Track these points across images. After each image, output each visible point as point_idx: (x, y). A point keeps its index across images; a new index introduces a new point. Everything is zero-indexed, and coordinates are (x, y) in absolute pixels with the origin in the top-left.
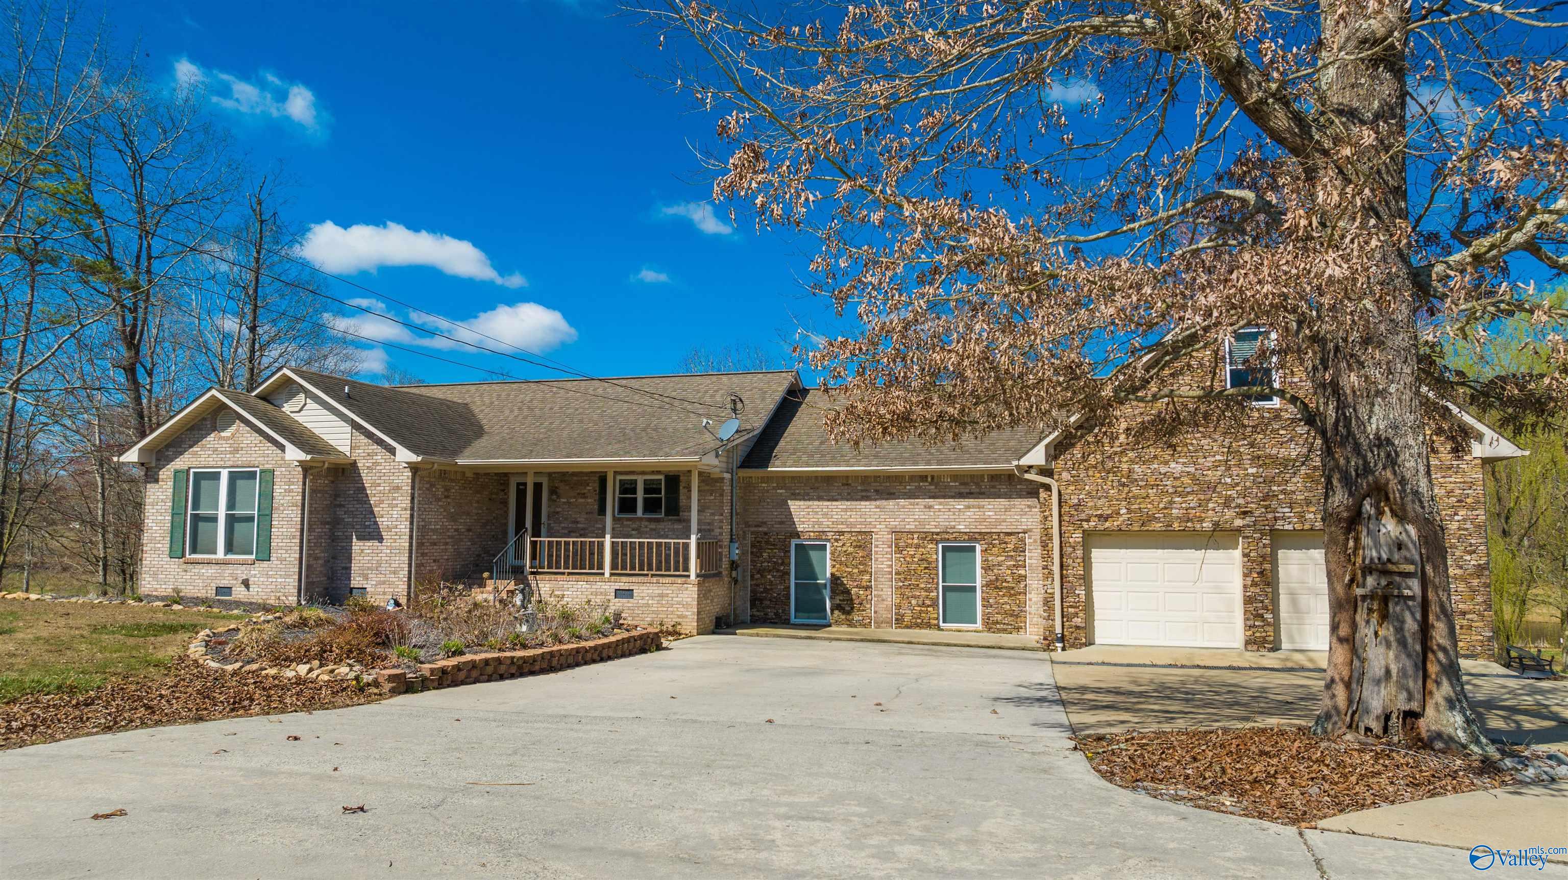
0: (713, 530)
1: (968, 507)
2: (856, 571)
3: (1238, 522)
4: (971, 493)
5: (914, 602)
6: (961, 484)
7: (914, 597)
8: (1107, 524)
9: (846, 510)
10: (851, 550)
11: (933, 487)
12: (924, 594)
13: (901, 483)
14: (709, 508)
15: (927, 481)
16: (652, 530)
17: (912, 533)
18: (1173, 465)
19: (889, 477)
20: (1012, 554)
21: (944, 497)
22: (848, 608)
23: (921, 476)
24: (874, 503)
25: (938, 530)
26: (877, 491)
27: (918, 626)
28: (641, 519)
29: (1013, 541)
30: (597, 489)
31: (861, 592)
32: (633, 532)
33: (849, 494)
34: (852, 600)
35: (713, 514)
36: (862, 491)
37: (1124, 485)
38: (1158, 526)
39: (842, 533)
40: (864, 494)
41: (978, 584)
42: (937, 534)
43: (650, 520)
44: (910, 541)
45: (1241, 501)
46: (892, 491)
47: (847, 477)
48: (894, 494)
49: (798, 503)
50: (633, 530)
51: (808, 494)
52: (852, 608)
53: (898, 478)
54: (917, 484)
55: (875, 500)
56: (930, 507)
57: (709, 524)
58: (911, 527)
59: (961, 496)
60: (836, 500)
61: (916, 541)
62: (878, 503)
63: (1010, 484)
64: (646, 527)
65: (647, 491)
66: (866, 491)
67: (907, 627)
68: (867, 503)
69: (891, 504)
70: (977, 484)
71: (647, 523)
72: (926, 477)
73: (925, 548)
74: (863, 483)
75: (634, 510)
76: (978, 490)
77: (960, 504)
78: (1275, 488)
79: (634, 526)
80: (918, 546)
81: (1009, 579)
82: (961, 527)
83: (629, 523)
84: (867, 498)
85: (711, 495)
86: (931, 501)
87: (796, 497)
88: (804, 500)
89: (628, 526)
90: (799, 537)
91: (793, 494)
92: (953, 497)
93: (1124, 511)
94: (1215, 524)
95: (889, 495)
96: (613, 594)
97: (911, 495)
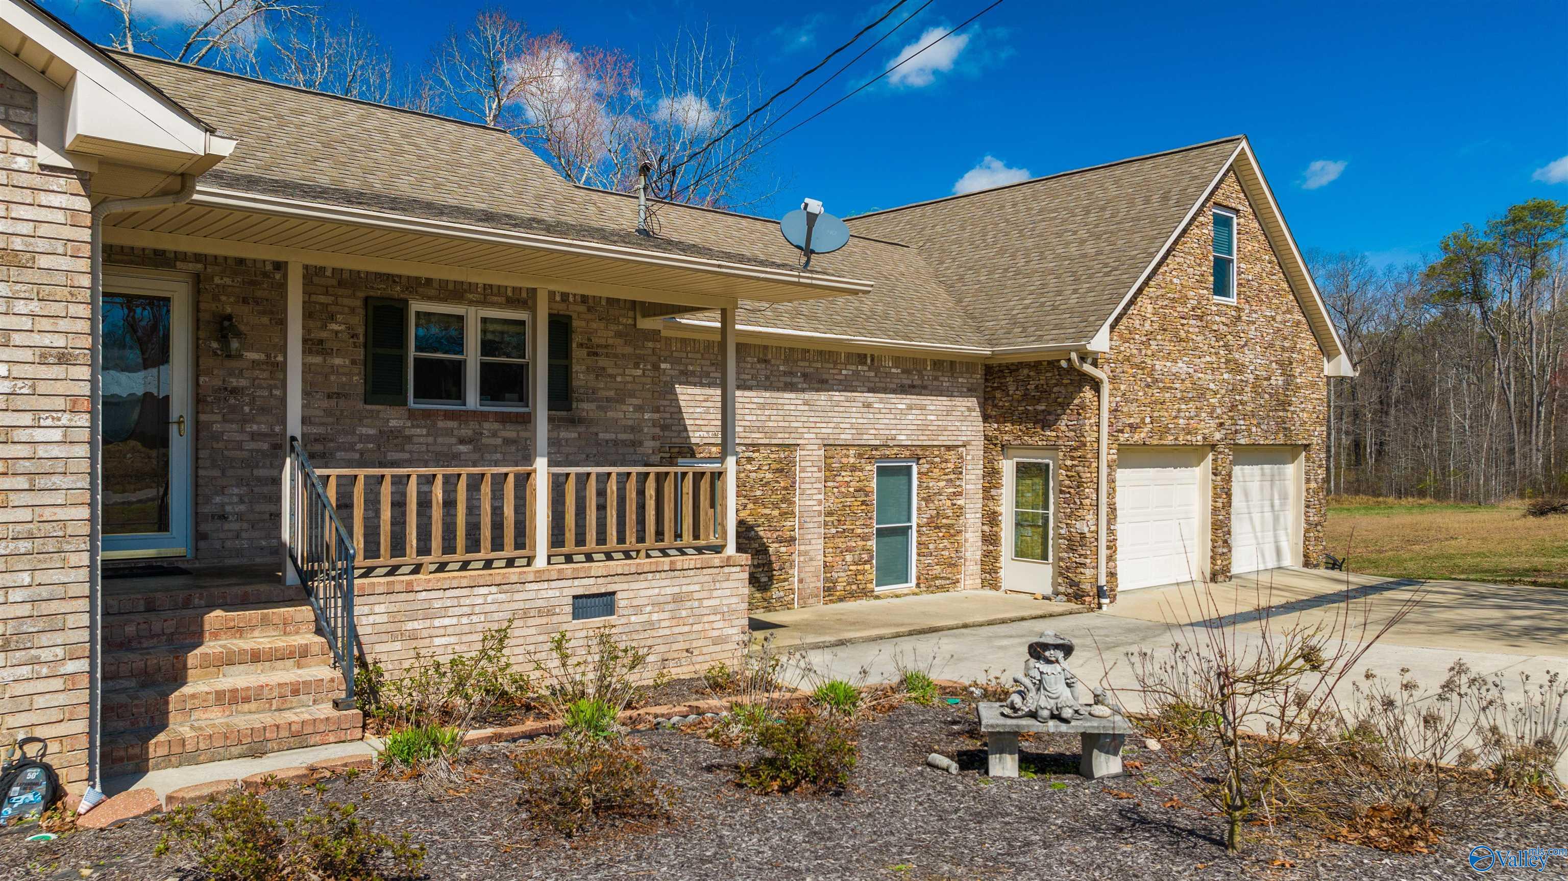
0: (641, 443)
1: (910, 407)
2: (776, 513)
3: (1218, 436)
4: (913, 387)
5: (849, 558)
6: (903, 372)
7: (849, 550)
8: (1136, 437)
9: (762, 406)
10: (769, 476)
11: (872, 374)
12: (861, 543)
13: (835, 363)
14: (633, 395)
15: (865, 363)
16: (507, 441)
17: (847, 446)
18: (1180, 364)
19: (821, 353)
20: (952, 476)
21: (885, 390)
22: (767, 582)
23: (859, 355)
24: (801, 396)
25: (878, 442)
26: (805, 375)
27: (852, 595)
28: (481, 416)
29: (952, 456)
30: (361, 331)
31: (783, 549)
32: (462, 448)
33: (767, 378)
34: (770, 563)
35: (639, 409)
36: (785, 373)
37: (1148, 386)
39: (757, 446)
40: (788, 379)
41: (914, 524)
42: (876, 447)
43: (504, 419)
44: (844, 460)
45: (1218, 411)
46: (825, 377)
47: (766, 347)
48: (827, 381)
49: (691, 390)
50: (462, 441)
51: (707, 375)
52: (771, 578)
53: (832, 353)
54: (854, 367)
55: (803, 390)
56: (868, 406)
57: (632, 429)
58: (846, 437)
59: (903, 390)
60: (750, 388)
61: (852, 460)
62: (807, 396)
63: (952, 376)
64: (494, 435)
65: (487, 347)
66: (791, 374)
67: (841, 600)
68: (793, 395)
69: (822, 398)
70: (920, 373)
71: (496, 426)
72: (865, 355)
73: (862, 470)
74: (786, 361)
75: (459, 395)
76: (919, 382)
77: (901, 402)
79: (466, 432)
80: (854, 468)
81: (949, 512)
82: (903, 439)
83: (451, 424)
84: (790, 387)
85: (637, 366)
86: (870, 397)
87: (688, 378)
88: (702, 385)
89: (449, 432)
90: (693, 455)
91: (684, 373)
92: (894, 391)
93: (1148, 420)
94: (1205, 438)
95: (821, 384)
96: (569, 609)
97: (847, 386)
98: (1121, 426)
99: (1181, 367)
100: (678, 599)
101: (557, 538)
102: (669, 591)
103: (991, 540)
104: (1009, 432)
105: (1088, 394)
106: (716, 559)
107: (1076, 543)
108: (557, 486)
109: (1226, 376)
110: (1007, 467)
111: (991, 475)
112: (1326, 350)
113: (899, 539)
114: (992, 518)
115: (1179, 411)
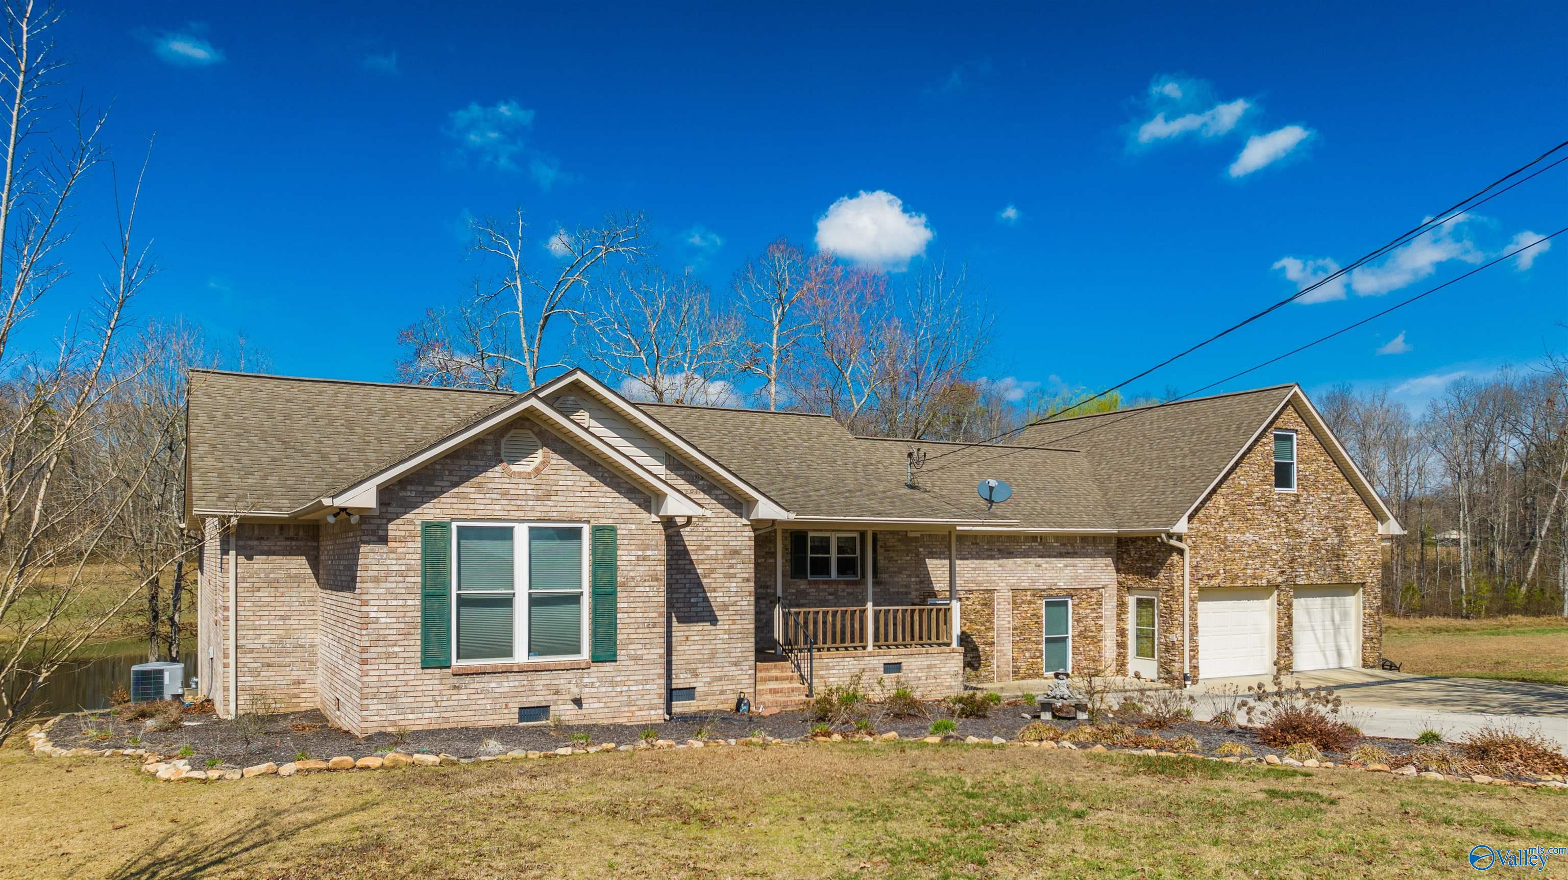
0: (910, 593)
1: (1066, 566)
2: (983, 628)
3: (1280, 579)
4: (1068, 553)
5: (1027, 654)
6: (1061, 545)
7: (1027, 650)
8: (1213, 582)
9: (974, 569)
10: (979, 607)
11: (1041, 547)
12: (1035, 646)
13: (1018, 542)
14: (906, 570)
15: (1036, 541)
16: (849, 594)
17: (1026, 590)
18: (1247, 535)
19: (1009, 538)
20: (1095, 607)
21: (1049, 557)
22: (976, 665)
23: (1033, 537)
24: (997, 561)
25: (1045, 587)
26: (999, 550)
27: (1030, 676)
28: (838, 582)
29: (1095, 594)
30: (789, 547)
31: (987, 649)
32: (830, 597)
33: (977, 553)
34: (979, 656)
35: (909, 576)
36: (988, 550)
37: (1222, 550)
38: (1239, 583)
39: (971, 591)
40: (989, 553)
41: (1070, 635)
42: (1044, 590)
43: (848, 583)
44: (1024, 598)
45: (1280, 563)
46: (1012, 550)
47: (976, 536)
48: (1012, 553)
49: (935, 561)
50: (830, 594)
51: (943, 553)
52: (980, 664)
53: (1013, 538)
54: (1029, 544)
55: (998, 558)
56: (1039, 566)
57: (906, 586)
58: (1025, 585)
59: (1061, 555)
60: (967, 559)
61: (1029, 598)
62: (1001, 561)
63: (1094, 546)
64: (844, 591)
65: (840, 550)
66: (991, 550)
67: (1023, 678)
68: (992, 562)
69: (1009, 562)
70: (1072, 545)
71: (844, 586)
72: (1036, 537)
73: (1035, 604)
74: (988, 543)
75: (828, 573)
76: (1072, 551)
77: (1060, 563)
78: (1296, 554)
79: (831, 590)
80: (1030, 603)
81: (1093, 629)
82: (1061, 584)
83: (825, 586)
84: (991, 557)
85: (907, 555)
86: (1040, 560)
87: (932, 555)
88: (940, 558)
89: (825, 590)
90: (936, 597)
91: (930, 553)
92: (1055, 557)
93: (1222, 571)
94: (1268, 582)
95: (1010, 554)
96: (882, 669)
97: (1025, 555)
98: (1200, 576)
99: (1249, 537)
100: (929, 667)
101: (876, 638)
102: (925, 663)
103: (1122, 645)
104: (1131, 580)
105: (1175, 557)
106: (947, 649)
107: (1169, 647)
108: (876, 615)
109: (1286, 540)
110: (1131, 601)
111: (1122, 606)
112: (1379, 516)
113: (1061, 645)
114: (1122, 632)
115: (1247, 564)
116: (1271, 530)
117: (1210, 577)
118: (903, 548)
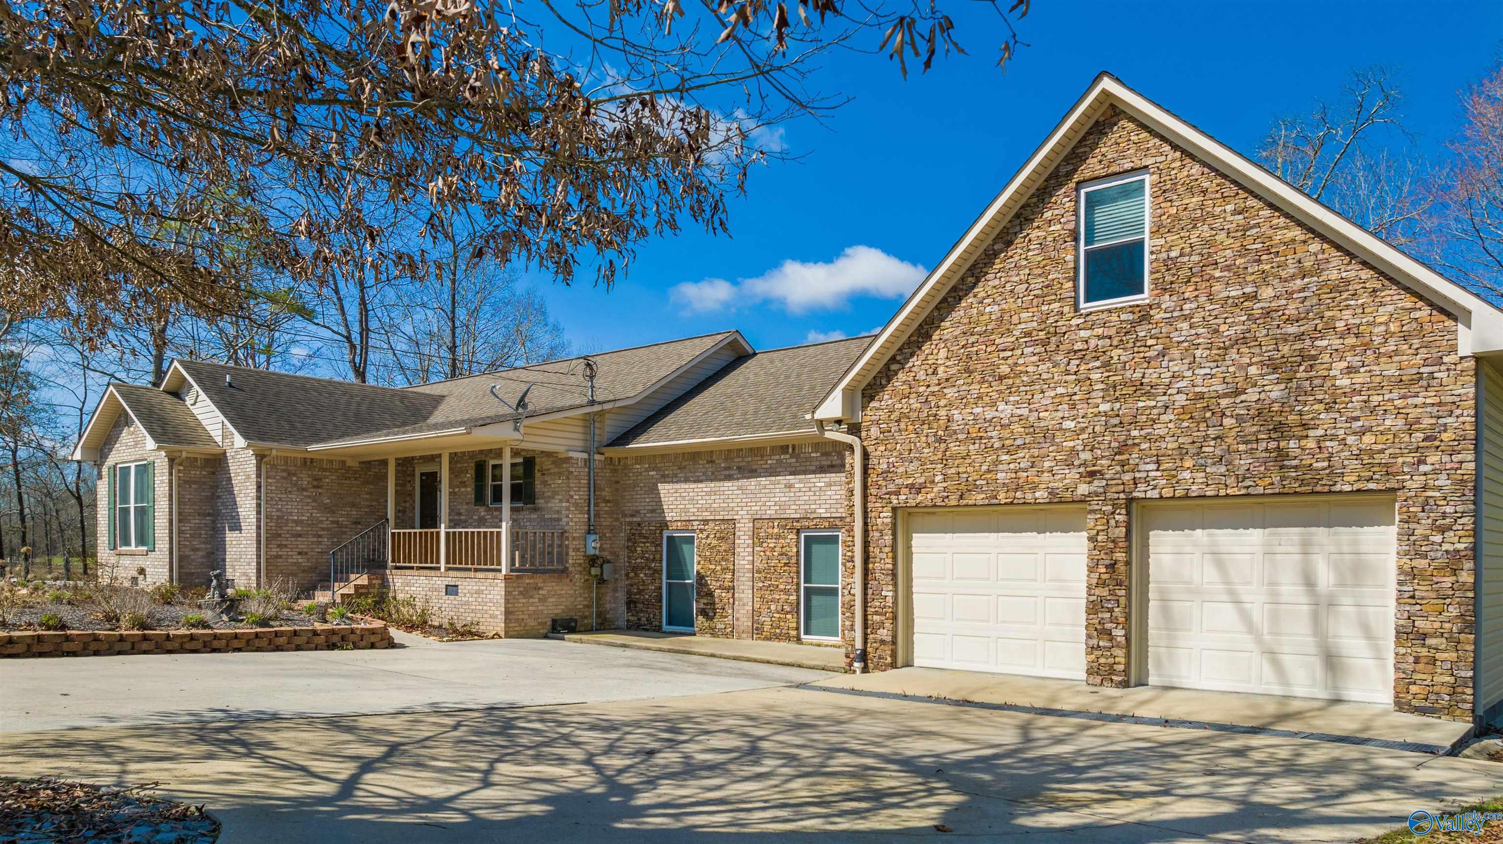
0: (561, 520)
1: (829, 485)
2: (719, 568)
3: (1083, 489)
4: (832, 466)
5: (773, 607)
6: (822, 455)
7: (773, 601)
8: (920, 498)
9: (708, 494)
10: (715, 542)
11: (794, 460)
12: (783, 597)
13: (762, 456)
14: (558, 494)
15: (787, 453)
17: (773, 519)
18: (1001, 406)
19: (751, 449)
21: (805, 473)
22: (711, 614)
23: (782, 447)
24: (736, 483)
25: (798, 516)
26: (739, 468)
27: (777, 638)
31: (724, 595)
33: (713, 473)
34: (714, 604)
35: (561, 501)
36: (726, 469)
37: (940, 440)
38: (978, 498)
39: (706, 522)
40: (727, 473)
41: (840, 585)
42: (798, 520)
44: (770, 531)
45: (1086, 456)
46: (754, 467)
47: (712, 452)
48: (756, 471)
49: (668, 486)
51: (676, 475)
52: (715, 614)
53: (756, 451)
54: (777, 457)
55: (738, 479)
56: (790, 486)
58: (771, 512)
59: (822, 470)
60: (701, 481)
61: (776, 530)
62: (740, 483)
65: (512, 476)
66: (729, 468)
67: (767, 640)
68: (730, 484)
69: (752, 484)
70: (839, 454)
72: (788, 446)
73: (785, 539)
74: (726, 459)
78: (1135, 433)
80: (778, 537)
83: (497, 513)
84: (729, 478)
86: (792, 479)
87: (665, 479)
88: (673, 482)
89: (497, 517)
90: (669, 529)
91: (663, 476)
92: (814, 472)
93: (939, 478)
94: (1052, 493)
95: (751, 472)
97: (772, 472)
98: (892, 487)
99: (1005, 410)
100: (478, 592)
102: (475, 588)
108: (448, 537)
109: (1105, 407)
112: (1452, 310)
113: (829, 599)
115: (999, 462)
116: (1060, 390)
117: (918, 489)
118: (556, 470)
